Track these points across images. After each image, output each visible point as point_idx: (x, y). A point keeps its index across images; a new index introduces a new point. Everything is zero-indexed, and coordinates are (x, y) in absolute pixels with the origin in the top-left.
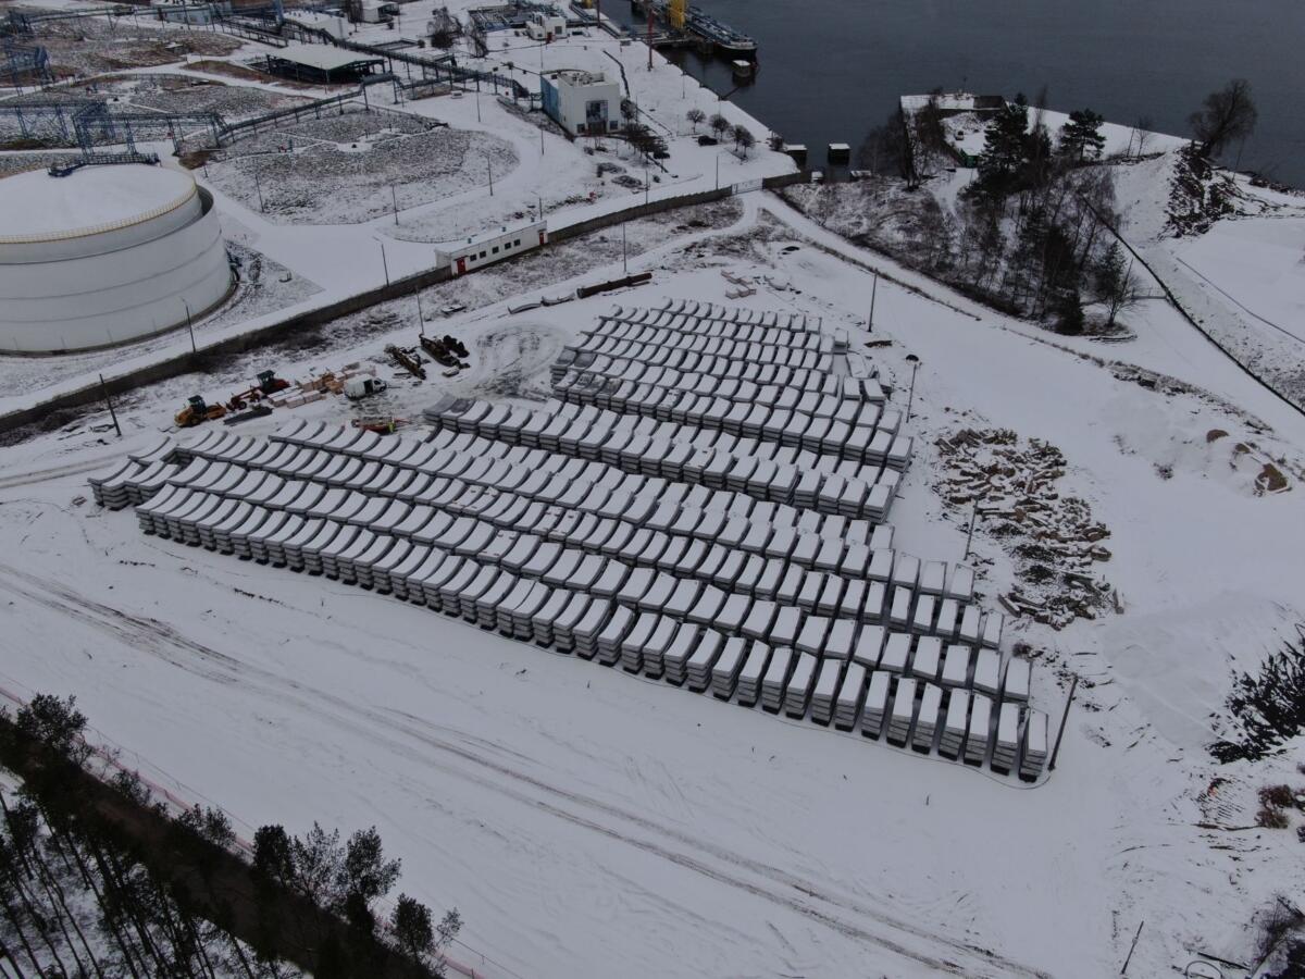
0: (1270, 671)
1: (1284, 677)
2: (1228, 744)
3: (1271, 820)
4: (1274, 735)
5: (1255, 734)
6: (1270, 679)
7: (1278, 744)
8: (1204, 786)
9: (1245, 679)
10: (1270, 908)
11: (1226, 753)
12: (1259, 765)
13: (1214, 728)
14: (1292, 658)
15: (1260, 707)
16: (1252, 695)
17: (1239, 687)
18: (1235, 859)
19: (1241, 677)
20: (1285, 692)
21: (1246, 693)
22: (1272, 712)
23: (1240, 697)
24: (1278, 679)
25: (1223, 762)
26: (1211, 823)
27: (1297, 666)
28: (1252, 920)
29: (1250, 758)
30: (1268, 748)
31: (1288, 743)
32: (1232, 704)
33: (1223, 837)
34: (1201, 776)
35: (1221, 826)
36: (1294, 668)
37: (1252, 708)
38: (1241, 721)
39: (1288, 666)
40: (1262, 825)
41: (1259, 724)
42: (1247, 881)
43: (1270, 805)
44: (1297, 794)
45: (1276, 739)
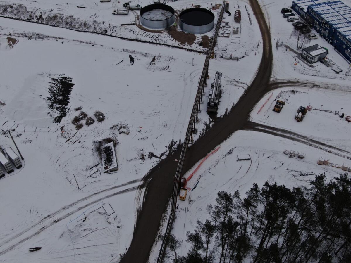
0: (51, 92)
1: (55, 92)
2: (57, 117)
3: (79, 127)
4: (64, 107)
5: (60, 110)
6: (53, 94)
7: (67, 108)
8: (60, 132)
9: (48, 99)
10: (94, 146)
11: (58, 120)
12: (67, 116)
13: (51, 116)
14: (53, 85)
15: (56, 103)
16: (53, 101)
17: (48, 102)
18: (79, 142)
19: (47, 99)
20: (58, 95)
21: (51, 102)
22: (59, 102)
23: (50, 104)
24: (55, 93)
25: (59, 123)
26: (68, 139)
27: (56, 86)
28: (93, 152)
29: (64, 117)
30: (66, 111)
31: (69, 106)
32: (50, 107)
33: (73, 140)
34: (58, 130)
35: (71, 138)
36: (56, 87)
37: (55, 104)
38: (55, 110)
39: (54, 88)
40: (78, 130)
41: (59, 107)
42: (86, 145)
43: (76, 124)
44: (79, 117)
45: (66, 107)
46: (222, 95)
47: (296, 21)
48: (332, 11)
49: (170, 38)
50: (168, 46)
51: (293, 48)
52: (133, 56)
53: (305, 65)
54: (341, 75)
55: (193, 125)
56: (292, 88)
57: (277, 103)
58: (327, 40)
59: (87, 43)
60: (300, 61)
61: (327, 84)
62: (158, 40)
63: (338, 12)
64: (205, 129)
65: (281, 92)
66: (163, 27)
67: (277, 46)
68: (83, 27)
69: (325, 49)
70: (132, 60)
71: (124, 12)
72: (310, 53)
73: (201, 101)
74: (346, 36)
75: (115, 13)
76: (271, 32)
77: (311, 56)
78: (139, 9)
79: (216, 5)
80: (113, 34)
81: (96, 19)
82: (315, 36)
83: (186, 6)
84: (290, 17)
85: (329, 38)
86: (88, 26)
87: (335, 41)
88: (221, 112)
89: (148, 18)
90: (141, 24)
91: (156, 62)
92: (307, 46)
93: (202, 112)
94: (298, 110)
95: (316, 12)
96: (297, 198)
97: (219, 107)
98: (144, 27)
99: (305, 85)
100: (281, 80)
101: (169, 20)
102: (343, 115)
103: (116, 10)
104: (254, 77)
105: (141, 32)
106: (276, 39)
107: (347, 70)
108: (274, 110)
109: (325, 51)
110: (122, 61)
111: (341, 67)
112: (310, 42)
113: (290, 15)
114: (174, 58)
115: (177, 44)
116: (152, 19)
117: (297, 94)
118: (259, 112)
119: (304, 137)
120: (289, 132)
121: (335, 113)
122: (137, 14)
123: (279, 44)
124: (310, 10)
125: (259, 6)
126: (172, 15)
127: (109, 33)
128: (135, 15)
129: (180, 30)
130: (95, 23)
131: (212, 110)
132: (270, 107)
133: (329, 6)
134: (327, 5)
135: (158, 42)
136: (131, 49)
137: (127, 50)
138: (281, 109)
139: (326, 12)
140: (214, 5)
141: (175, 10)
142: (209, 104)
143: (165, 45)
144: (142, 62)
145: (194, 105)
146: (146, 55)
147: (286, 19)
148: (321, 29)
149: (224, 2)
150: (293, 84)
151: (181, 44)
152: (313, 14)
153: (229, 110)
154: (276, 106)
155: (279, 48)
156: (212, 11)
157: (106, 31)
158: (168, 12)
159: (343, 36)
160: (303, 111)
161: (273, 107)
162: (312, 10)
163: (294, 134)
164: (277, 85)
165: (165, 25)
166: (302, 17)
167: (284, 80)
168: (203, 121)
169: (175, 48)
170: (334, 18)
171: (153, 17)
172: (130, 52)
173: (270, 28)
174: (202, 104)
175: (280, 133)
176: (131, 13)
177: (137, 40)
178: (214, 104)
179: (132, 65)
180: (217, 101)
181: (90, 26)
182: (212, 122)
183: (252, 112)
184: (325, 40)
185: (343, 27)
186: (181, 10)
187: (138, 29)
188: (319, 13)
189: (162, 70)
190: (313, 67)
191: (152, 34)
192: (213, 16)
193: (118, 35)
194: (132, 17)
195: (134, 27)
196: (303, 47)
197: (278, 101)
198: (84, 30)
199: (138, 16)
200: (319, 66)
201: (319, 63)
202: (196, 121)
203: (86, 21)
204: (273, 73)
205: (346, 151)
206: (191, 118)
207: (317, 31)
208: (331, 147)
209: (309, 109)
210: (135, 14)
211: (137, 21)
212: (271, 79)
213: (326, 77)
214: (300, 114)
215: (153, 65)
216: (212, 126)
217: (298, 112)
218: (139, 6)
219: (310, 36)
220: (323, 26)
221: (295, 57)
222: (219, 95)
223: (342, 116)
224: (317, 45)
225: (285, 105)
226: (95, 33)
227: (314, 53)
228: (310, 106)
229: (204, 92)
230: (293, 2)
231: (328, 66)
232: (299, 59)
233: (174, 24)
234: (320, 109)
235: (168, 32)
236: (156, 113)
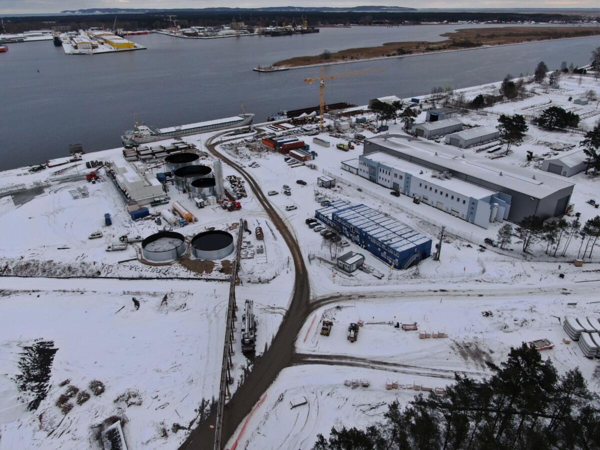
0: (23, 367)
1: (30, 364)
2: (32, 402)
3: (67, 410)
4: (43, 384)
5: (37, 390)
6: (25, 369)
7: (47, 385)
8: (38, 423)
9: (17, 377)
10: (91, 434)
11: (34, 405)
12: (48, 398)
13: (23, 402)
14: (26, 356)
15: (31, 380)
16: (25, 380)
17: (18, 381)
18: (69, 432)
19: (15, 378)
20: (34, 368)
21: (22, 381)
22: (36, 379)
23: (22, 384)
24: (28, 367)
25: (36, 409)
26: (51, 431)
27: (30, 357)
28: (90, 443)
29: (43, 399)
30: (45, 390)
31: (50, 383)
32: (21, 389)
33: (59, 431)
34: (34, 421)
35: (55, 428)
36: (30, 359)
37: (29, 383)
38: (29, 391)
39: (27, 360)
40: (66, 414)
41: (36, 386)
42: (78, 434)
43: (62, 406)
44: (67, 394)
45: (45, 385)
46: (257, 327)
47: (323, 230)
48: (358, 215)
49: (183, 269)
50: (182, 279)
51: (327, 260)
52: (137, 298)
53: (345, 276)
54: (384, 280)
55: (228, 373)
56: (337, 304)
57: (324, 325)
58: (360, 245)
59: (74, 292)
60: (338, 272)
61: (373, 293)
62: (168, 273)
63: (363, 215)
64: (243, 375)
65: (325, 311)
66: (173, 258)
67: (310, 260)
68: (67, 272)
69: (361, 255)
70: (137, 303)
71: (121, 246)
72: (347, 262)
73: (233, 340)
74: (378, 238)
75: (109, 249)
76: (299, 246)
77: (348, 265)
78: (140, 241)
79: (233, 225)
80: (109, 276)
81: (85, 261)
82: (347, 243)
83: (197, 230)
84: (316, 227)
85: (361, 243)
86: (74, 270)
87: (369, 245)
88: (260, 350)
89: (153, 250)
90: (144, 258)
91: (168, 301)
92: (341, 254)
93: (236, 354)
94: (349, 328)
95: (341, 218)
96: (374, 441)
97: (256, 343)
98: (149, 261)
99: (349, 297)
100: (322, 296)
101: (179, 249)
102: (398, 324)
103: (111, 245)
104: (290, 298)
105: (146, 267)
106: (307, 252)
107: (389, 274)
108: (322, 334)
109: (361, 257)
110: (124, 307)
111: (382, 272)
112: (343, 250)
113: (316, 225)
114: (191, 292)
115: (192, 274)
116: (159, 251)
117: (343, 310)
118: (305, 340)
119: (363, 360)
120: (345, 357)
121: (390, 324)
122: (138, 247)
123: (311, 257)
124: (335, 217)
125: (281, 220)
126: (182, 242)
127: (103, 275)
128: (136, 249)
129: (195, 259)
130: (82, 265)
131: (248, 349)
132: (317, 330)
133: (353, 211)
134: (350, 210)
135: (168, 276)
136: (134, 290)
137: (128, 292)
138: (330, 331)
139: (351, 217)
140: (230, 225)
141: (185, 236)
142: (243, 341)
143: (177, 278)
144: (149, 304)
145: (225, 347)
146: (154, 295)
147: (312, 230)
148: (351, 235)
149: (241, 220)
150: (337, 299)
151: (198, 274)
152: (339, 221)
153: (269, 344)
154: (323, 329)
155: (312, 261)
156: (229, 232)
157: (99, 273)
158: (176, 239)
159: (374, 238)
160: (354, 328)
161: (320, 331)
162: (337, 216)
163: (352, 358)
164: (319, 303)
165: (175, 255)
166: (329, 225)
167: (325, 296)
168: (239, 366)
169: (191, 281)
170: (362, 222)
171: (159, 248)
172: (133, 293)
173: (297, 241)
174: (235, 343)
175: (335, 360)
176: (130, 246)
177: (141, 278)
178: (250, 341)
179: (137, 309)
180: (252, 336)
181: (77, 270)
182: (251, 364)
183: (297, 341)
184: (358, 246)
185: (372, 230)
186: (192, 235)
187: (140, 265)
188: (346, 219)
189: (178, 309)
190: (353, 276)
191: (160, 268)
192: (231, 237)
193: (116, 275)
194: (131, 251)
195: (136, 263)
196: (337, 256)
197: (324, 322)
198: (68, 276)
199: (140, 249)
200: (359, 274)
201: (358, 271)
202: (230, 367)
203: (71, 264)
204: (311, 291)
205: (413, 367)
206: (223, 365)
207: (347, 237)
208: (395, 365)
209: (361, 324)
210: (136, 247)
211: (139, 255)
212: (311, 298)
213: (369, 285)
214: (352, 333)
215: (165, 305)
216: (252, 369)
217: (350, 330)
218: (140, 237)
219: (341, 243)
220: (352, 232)
221: (332, 269)
222: (253, 328)
223: (397, 326)
224: (351, 252)
225: (332, 325)
226: (84, 277)
227: (350, 261)
228: (361, 321)
229: (234, 328)
230: (316, 211)
231: (368, 273)
232: (337, 269)
233: (185, 252)
234: (373, 322)
235: (180, 263)
236: (176, 367)
